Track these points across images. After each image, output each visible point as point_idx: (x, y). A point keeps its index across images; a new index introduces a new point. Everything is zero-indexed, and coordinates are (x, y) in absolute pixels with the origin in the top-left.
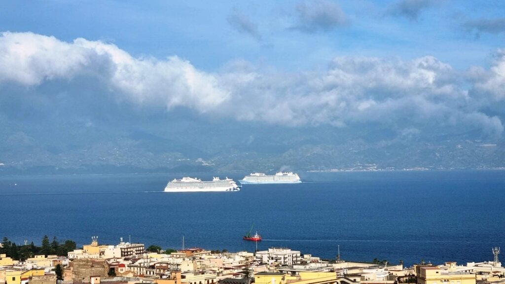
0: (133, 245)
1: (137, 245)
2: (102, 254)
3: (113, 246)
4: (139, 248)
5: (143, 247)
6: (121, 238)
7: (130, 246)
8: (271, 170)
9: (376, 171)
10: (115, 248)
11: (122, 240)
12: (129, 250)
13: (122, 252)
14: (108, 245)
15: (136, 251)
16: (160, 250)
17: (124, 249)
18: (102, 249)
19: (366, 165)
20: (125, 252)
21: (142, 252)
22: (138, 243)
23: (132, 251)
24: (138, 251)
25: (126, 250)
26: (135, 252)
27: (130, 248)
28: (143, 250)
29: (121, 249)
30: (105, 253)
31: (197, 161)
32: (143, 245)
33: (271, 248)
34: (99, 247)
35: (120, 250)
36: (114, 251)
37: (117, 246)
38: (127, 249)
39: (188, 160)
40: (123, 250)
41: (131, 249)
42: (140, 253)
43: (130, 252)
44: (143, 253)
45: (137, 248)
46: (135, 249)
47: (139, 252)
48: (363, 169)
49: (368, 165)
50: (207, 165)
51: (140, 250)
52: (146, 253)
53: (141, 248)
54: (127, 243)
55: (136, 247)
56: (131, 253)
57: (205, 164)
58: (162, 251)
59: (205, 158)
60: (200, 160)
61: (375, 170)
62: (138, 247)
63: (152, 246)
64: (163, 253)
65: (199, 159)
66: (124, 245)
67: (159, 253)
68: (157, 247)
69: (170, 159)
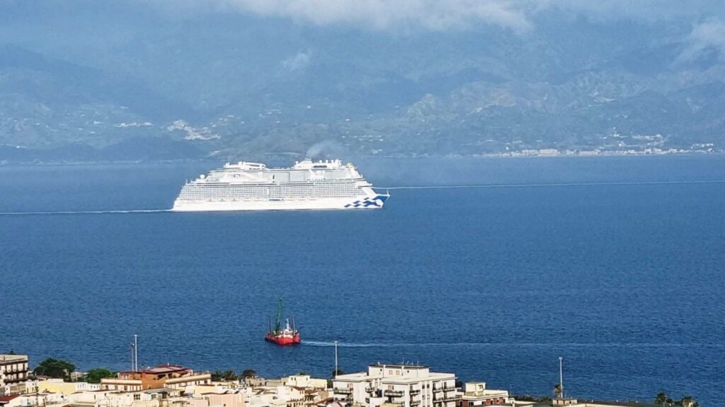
31: (171, 128)
49: (640, 137)
50: (198, 140)
57: (193, 135)
59: (195, 119)
60: (180, 124)
63: (49, 361)
64: (81, 380)
68: (62, 362)
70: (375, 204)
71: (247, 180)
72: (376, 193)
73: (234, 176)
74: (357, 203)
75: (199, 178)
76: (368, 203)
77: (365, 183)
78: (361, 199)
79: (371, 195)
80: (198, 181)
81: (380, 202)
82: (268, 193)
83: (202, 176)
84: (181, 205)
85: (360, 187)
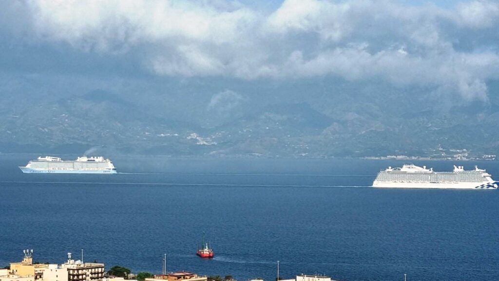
0: (88, 264)
1: (94, 265)
2: (38, 277)
3: (56, 266)
4: (97, 270)
5: (102, 267)
6: (69, 254)
7: (82, 266)
8: (303, 155)
9: (468, 160)
10: (58, 268)
11: (70, 257)
12: (80, 272)
13: (69, 275)
14: (48, 263)
15: (92, 273)
16: (128, 273)
17: (74, 270)
18: (39, 270)
19: (451, 150)
20: (74, 276)
21: (100, 275)
22: (95, 262)
23: (85, 274)
24: (95, 273)
25: (76, 272)
26: (90, 275)
27: (82, 269)
28: (102, 273)
29: (68, 270)
30: (44, 276)
31: (189, 138)
32: (103, 265)
33: (300, 275)
34: (35, 265)
35: (67, 272)
36: (57, 273)
37: (63, 265)
38: (78, 270)
39: (176, 135)
40: (71, 272)
41: (84, 271)
42: (98, 278)
43: (82, 275)
44: (102, 278)
45: (93, 270)
46: (90, 270)
47: (96, 275)
48: (446, 157)
49: (454, 150)
50: (204, 145)
51: (98, 273)
52: (107, 277)
53: (100, 270)
54: (78, 262)
55: (92, 268)
56: (84, 276)
57: (201, 142)
58: (131, 275)
59: (202, 132)
60: (194, 135)
61: (464, 159)
62: (95, 268)
63: (116, 267)
64: (133, 278)
65: (192, 135)
66: (72, 264)
67: (126, 278)
68: (123, 268)
69: (147, 133)
70: (493, 187)
71: (417, 171)
72: (494, 180)
73: (409, 168)
74: (483, 186)
75: (388, 168)
76: (489, 186)
77: (487, 174)
78: (485, 183)
79: (491, 182)
80: (387, 170)
81: (496, 186)
82: (430, 178)
83: (390, 167)
84: (377, 184)
85: (484, 177)
